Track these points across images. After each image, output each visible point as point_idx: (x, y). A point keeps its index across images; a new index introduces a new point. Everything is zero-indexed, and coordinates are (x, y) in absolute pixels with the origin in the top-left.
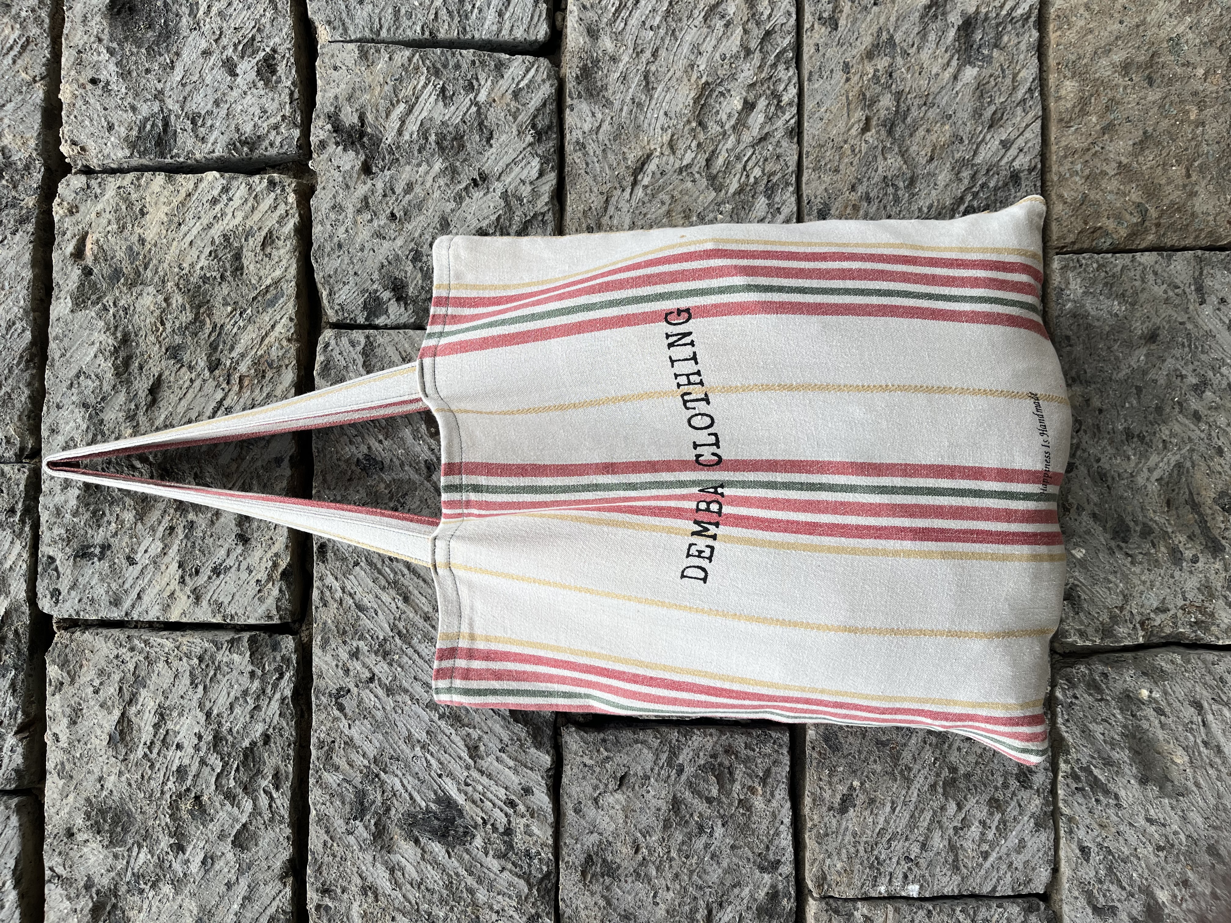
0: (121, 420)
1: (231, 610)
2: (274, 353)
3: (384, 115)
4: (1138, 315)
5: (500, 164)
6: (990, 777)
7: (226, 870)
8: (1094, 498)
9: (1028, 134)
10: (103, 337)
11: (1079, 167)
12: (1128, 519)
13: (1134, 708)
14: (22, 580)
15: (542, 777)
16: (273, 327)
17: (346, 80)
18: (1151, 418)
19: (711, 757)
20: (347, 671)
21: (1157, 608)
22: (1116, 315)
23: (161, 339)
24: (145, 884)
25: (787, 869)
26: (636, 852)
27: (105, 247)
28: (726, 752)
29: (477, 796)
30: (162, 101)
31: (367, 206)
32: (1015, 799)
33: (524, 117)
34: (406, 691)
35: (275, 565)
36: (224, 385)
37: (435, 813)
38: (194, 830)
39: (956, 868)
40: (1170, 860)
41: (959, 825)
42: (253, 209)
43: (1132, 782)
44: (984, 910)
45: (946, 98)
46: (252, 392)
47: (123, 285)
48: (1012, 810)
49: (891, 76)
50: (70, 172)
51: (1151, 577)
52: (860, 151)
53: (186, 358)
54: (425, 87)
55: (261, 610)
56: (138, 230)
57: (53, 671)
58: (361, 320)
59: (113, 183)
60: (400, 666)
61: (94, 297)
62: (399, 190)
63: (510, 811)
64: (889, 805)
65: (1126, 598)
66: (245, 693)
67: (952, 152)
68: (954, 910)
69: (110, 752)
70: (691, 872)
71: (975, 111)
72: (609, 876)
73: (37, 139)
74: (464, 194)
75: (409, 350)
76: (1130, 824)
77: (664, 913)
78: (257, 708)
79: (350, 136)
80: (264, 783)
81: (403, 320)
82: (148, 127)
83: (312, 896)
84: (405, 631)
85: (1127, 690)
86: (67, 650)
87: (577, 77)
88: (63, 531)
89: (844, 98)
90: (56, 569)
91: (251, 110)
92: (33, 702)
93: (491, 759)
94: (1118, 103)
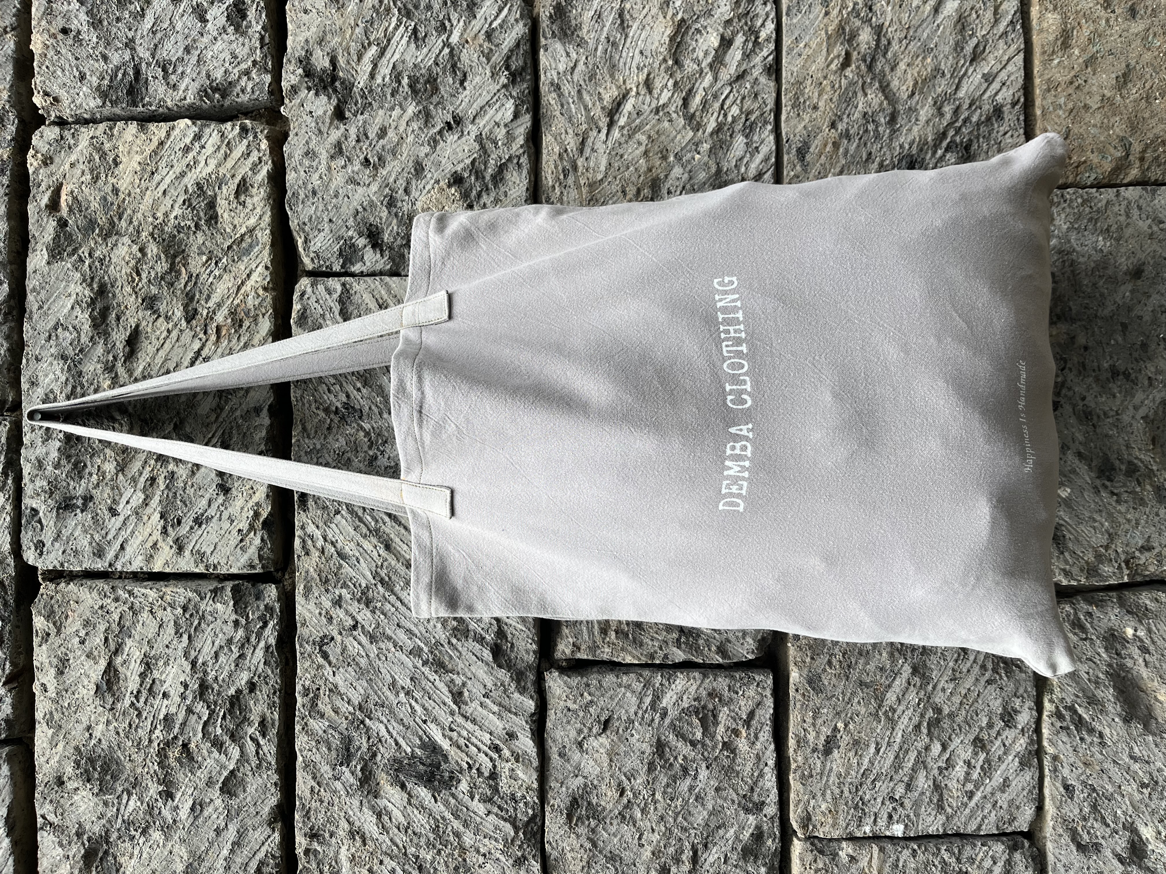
0: (99, 372)
1: (213, 560)
2: (251, 302)
3: (355, 58)
4: (1123, 250)
5: (475, 106)
6: (975, 718)
7: (215, 816)
8: (1080, 437)
9: (1010, 68)
10: (79, 289)
11: (1062, 100)
12: (1113, 457)
13: (1119, 647)
14: (6, 532)
15: (527, 722)
16: (249, 276)
17: (317, 23)
18: (1136, 355)
19: (695, 700)
20: (330, 619)
21: (1142, 547)
22: (1101, 250)
23: (137, 290)
24: (136, 830)
25: (771, 810)
26: (621, 795)
27: (79, 198)
28: (710, 695)
29: (462, 742)
30: (133, 49)
31: (340, 152)
32: (1000, 739)
33: (497, 58)
34: (389, 638)
35: (257, 515)
36: (202, 335)
37: (421, 759)
38: (182, 777)
39: (940, 807)
40: (1154, 797)
41: (944, 765)
42: (226, 156)
43: (1117, 720)
44: (968, 848)
45: (927, 31)
46: (230, 341)
47: (98, 235)
48: (996, 748)
49: (871, 9)
50: (44, 124)
51: (1137, 515)
52: (840, 86)
53: (162, 307)
54: (396, 28)
55: (244, 559)
56: (112, 180)
57: (39, 622)
58: (336, 268)
59: (86, 134)
60: (383, 613)
61: (69, 249)
62: (372, 135)
63: (495, 756)
64: (873, 746)
65: (1112, 537)
66: (230, 641)
67: (934, 86)
68: (939, 850)
69: (98, 702)
70: (677, 814)
71: (957, 44)
72: (594, 818)
73: (10, 91)
74: (438, 137)
75: (385, 297)
76: (1114, 762)
77: (649, 854)
78: (242, 656)
79: (321, 80)
80: (251, 731)
81: (379, 267)
82: (120, 76)
83: (301, 841)
84: (387, 579)
85: (1111, 629)
86: (53, 601)
87: (551, 16)
88: (45, 483)
89: (823, 32)
90: (40, 521)
91: (222, 56)
92: (21, 653)
93: (475, 704)
94: (1100, 36)
